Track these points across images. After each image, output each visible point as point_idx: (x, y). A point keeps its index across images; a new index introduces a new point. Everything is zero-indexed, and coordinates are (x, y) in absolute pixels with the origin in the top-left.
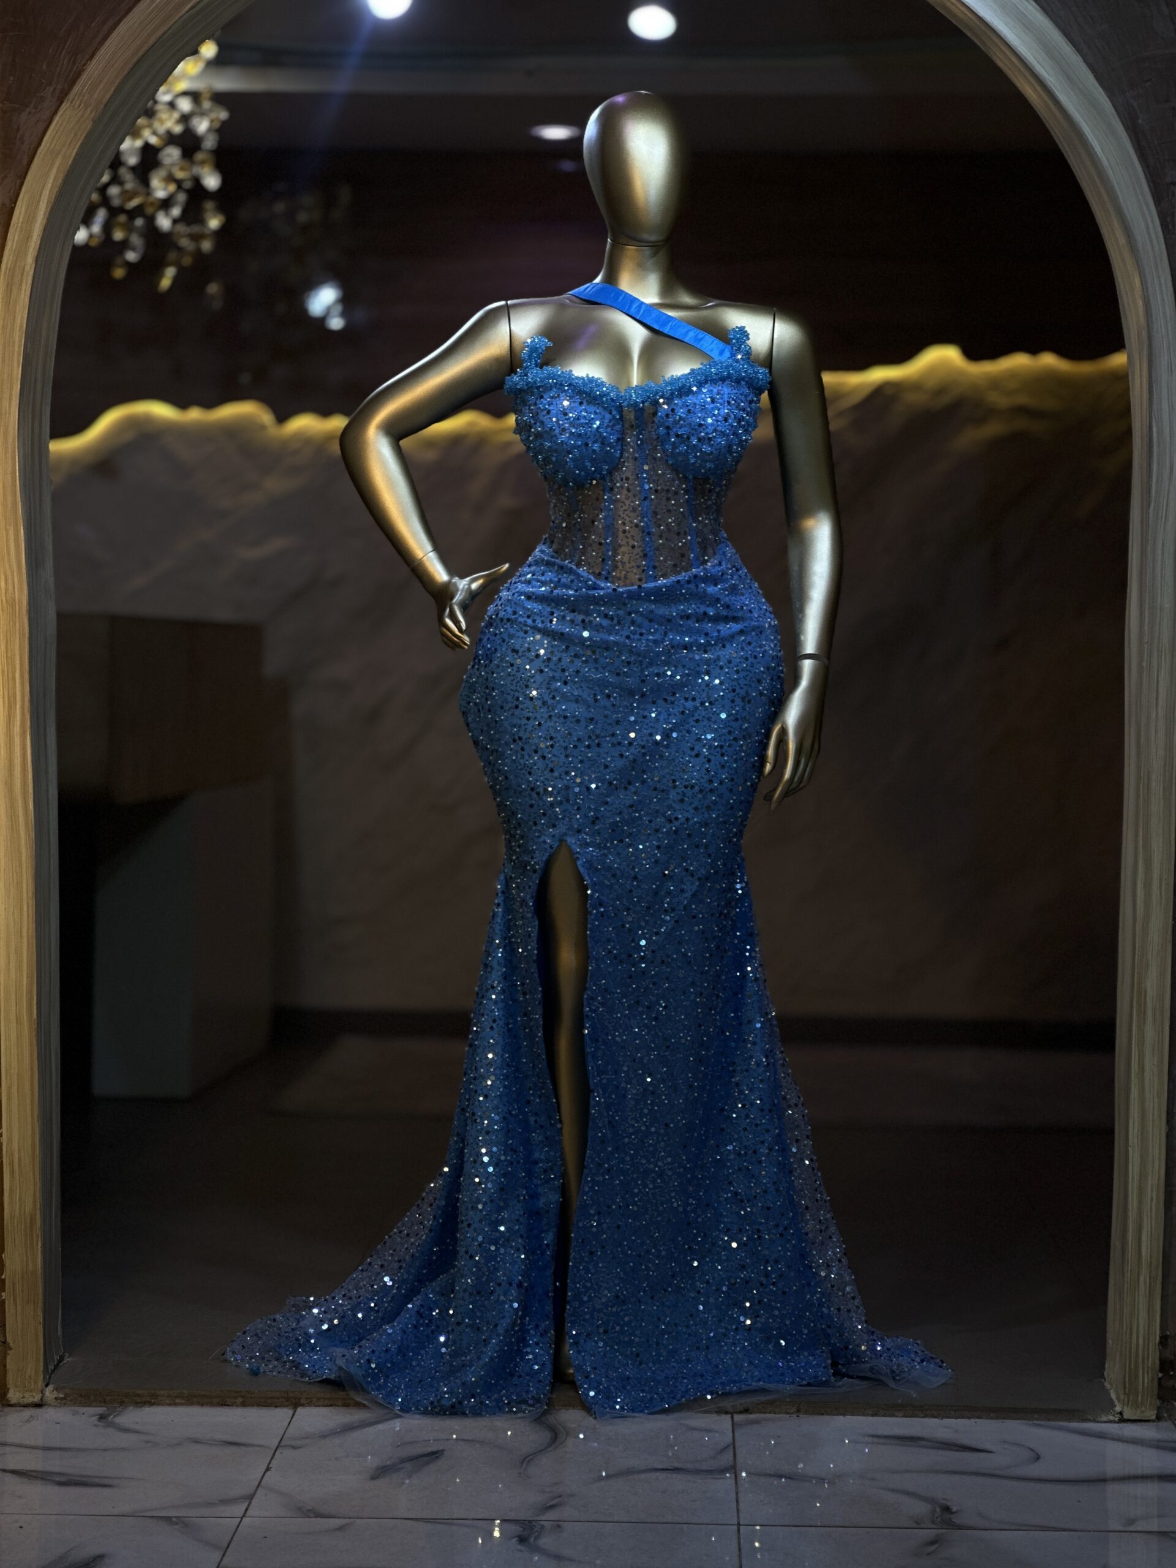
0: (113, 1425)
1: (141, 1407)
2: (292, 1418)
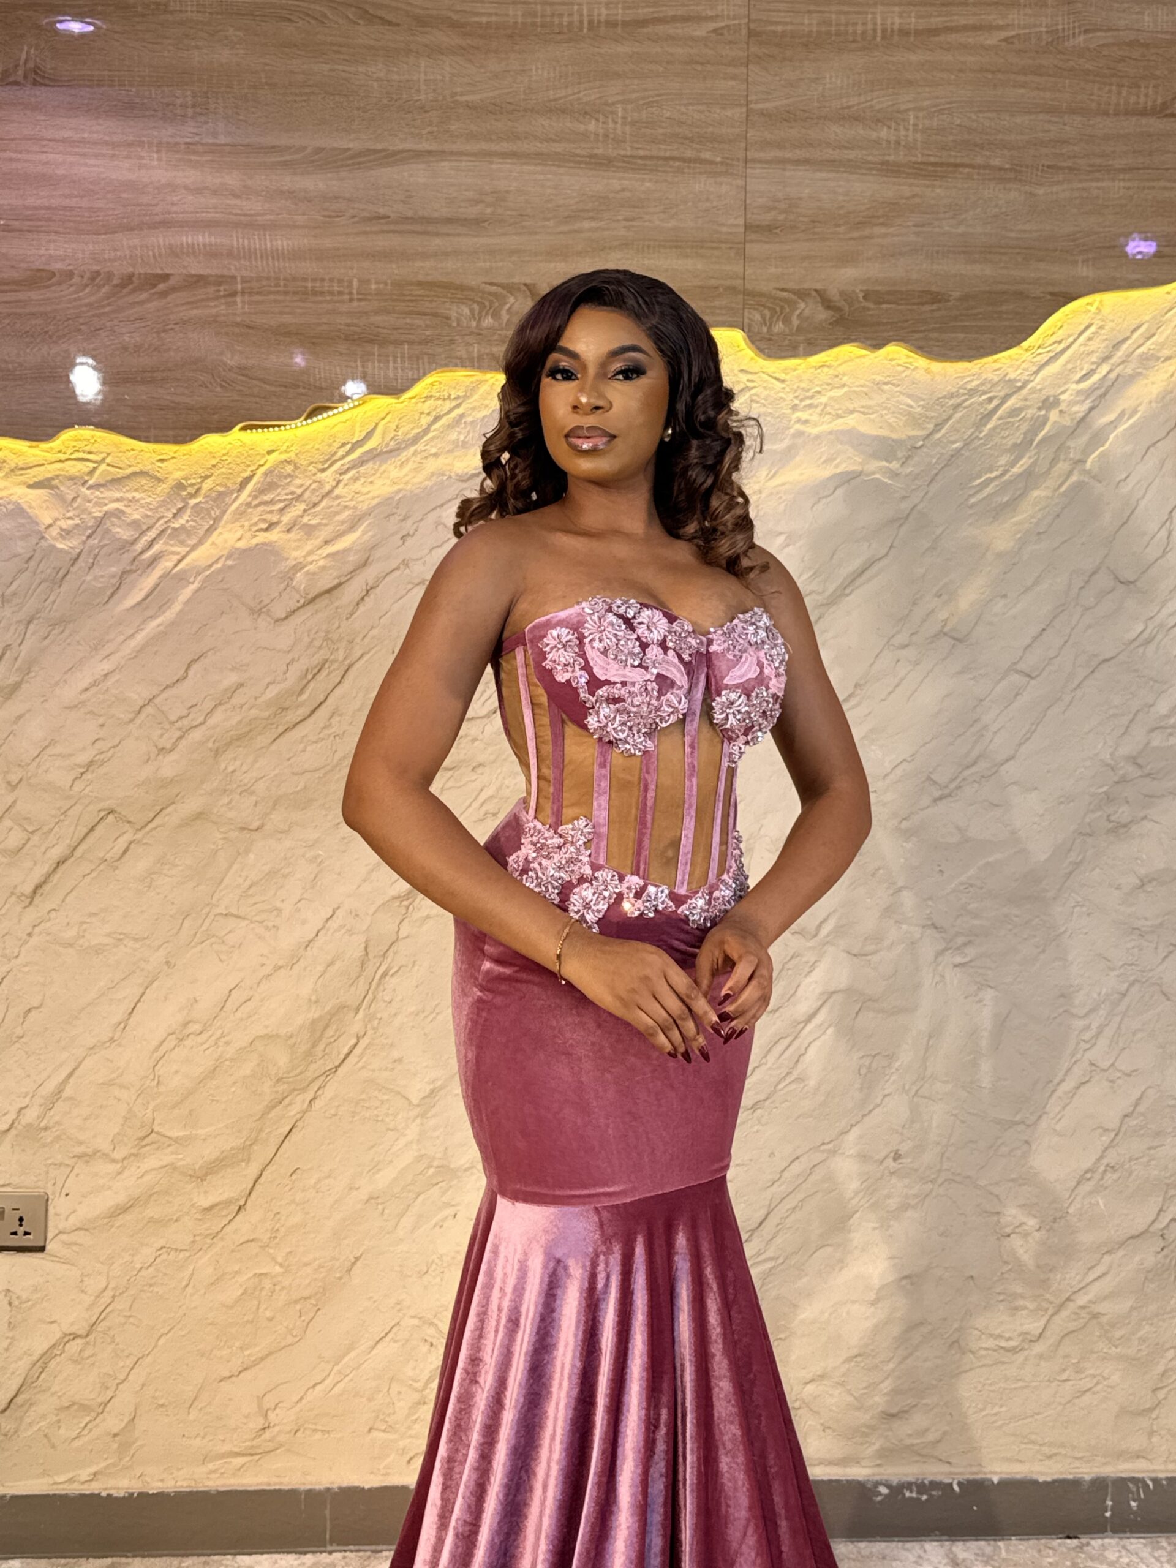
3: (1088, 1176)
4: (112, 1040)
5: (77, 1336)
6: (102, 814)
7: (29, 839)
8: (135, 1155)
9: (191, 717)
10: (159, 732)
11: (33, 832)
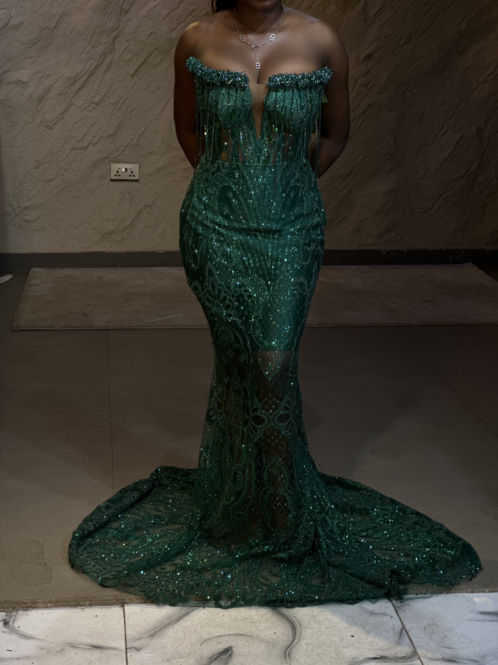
0: (14, 631)
1: (26, 610)
2: (124, 616)
3: (447, 159)
4: (157, 118)
5: (149, 206)
6: (154, 50)
7: (133, 57)
8: (165, 153)
9: (180, 19)
10: (171, 24)
11: (134, 55)
